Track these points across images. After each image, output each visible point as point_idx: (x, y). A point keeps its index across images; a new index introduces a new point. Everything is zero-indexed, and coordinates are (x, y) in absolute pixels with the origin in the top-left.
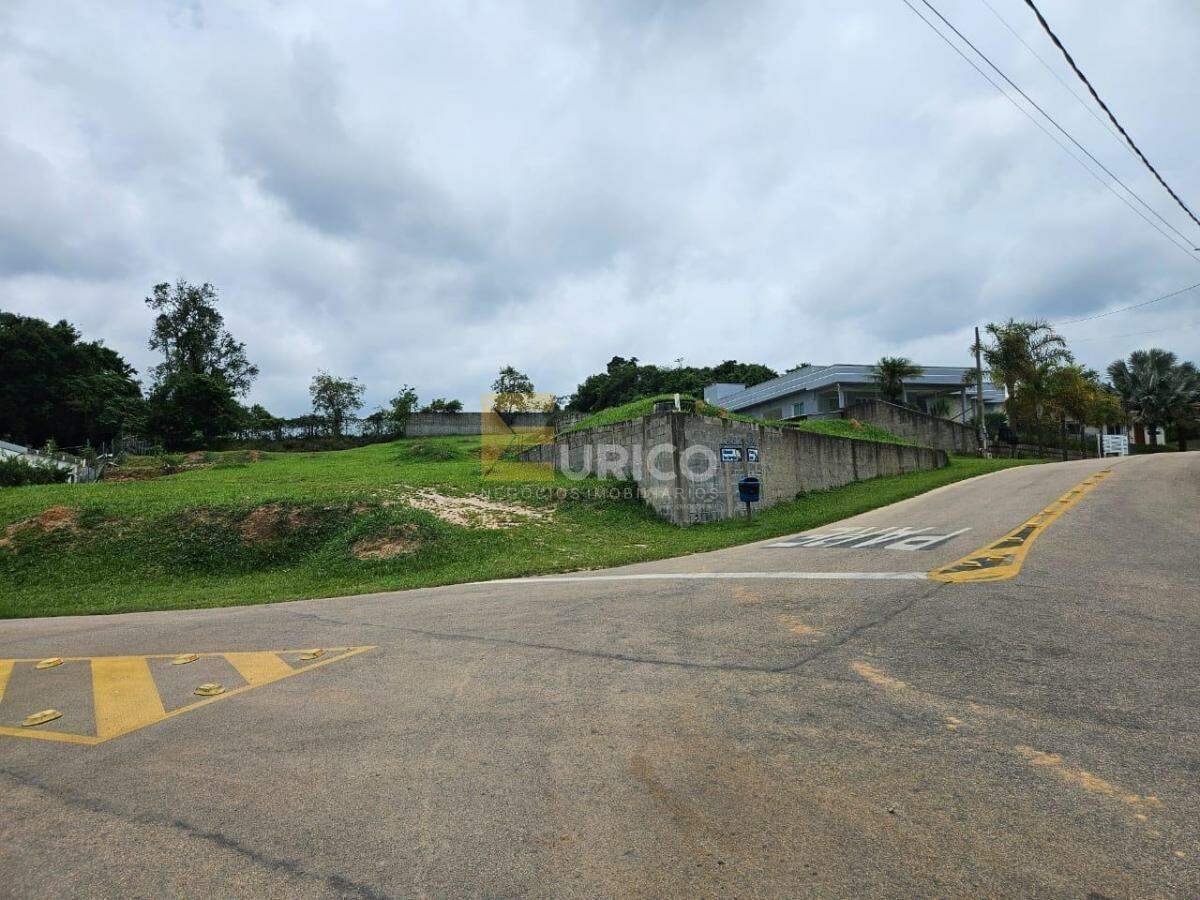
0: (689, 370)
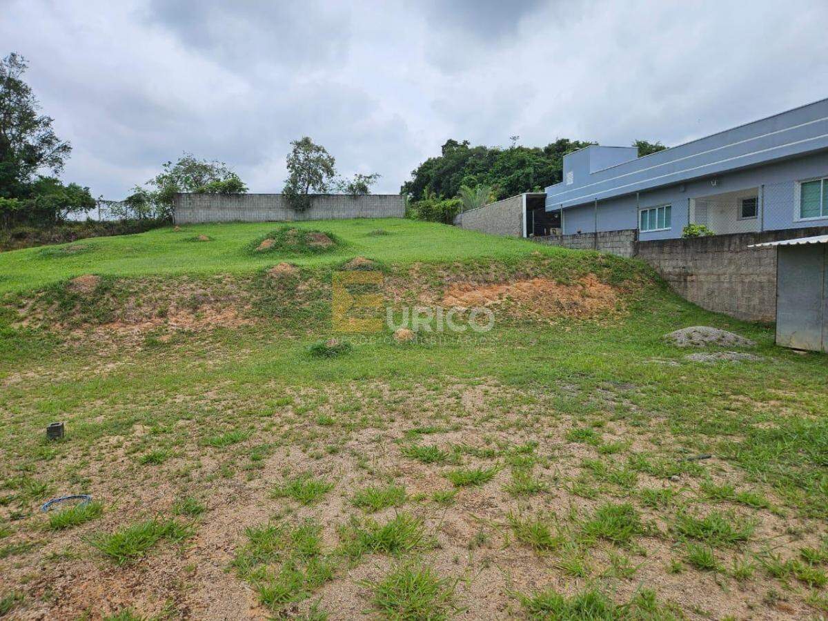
0: (521, 149)
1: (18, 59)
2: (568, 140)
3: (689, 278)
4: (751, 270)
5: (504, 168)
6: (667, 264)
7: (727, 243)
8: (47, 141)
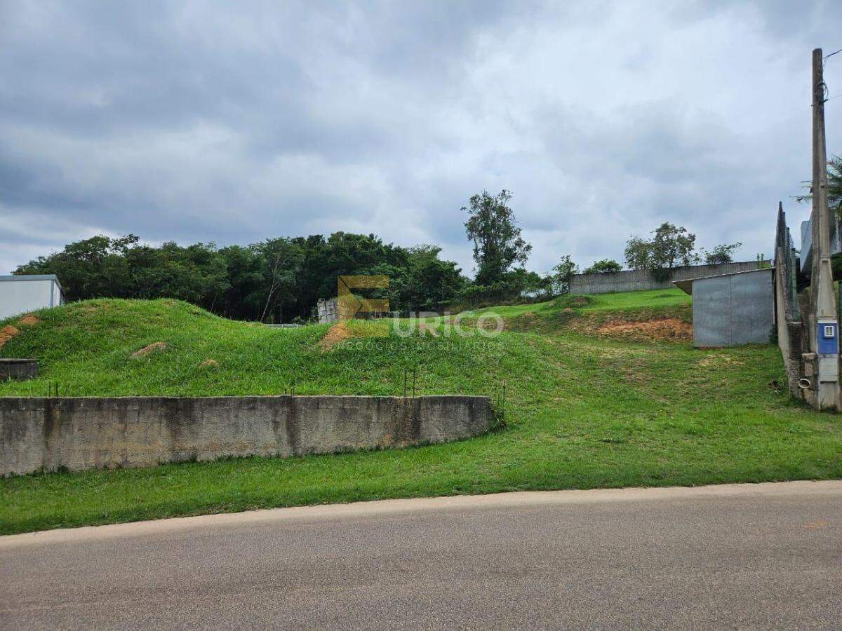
1: (507, 193)
8: (519, 244)
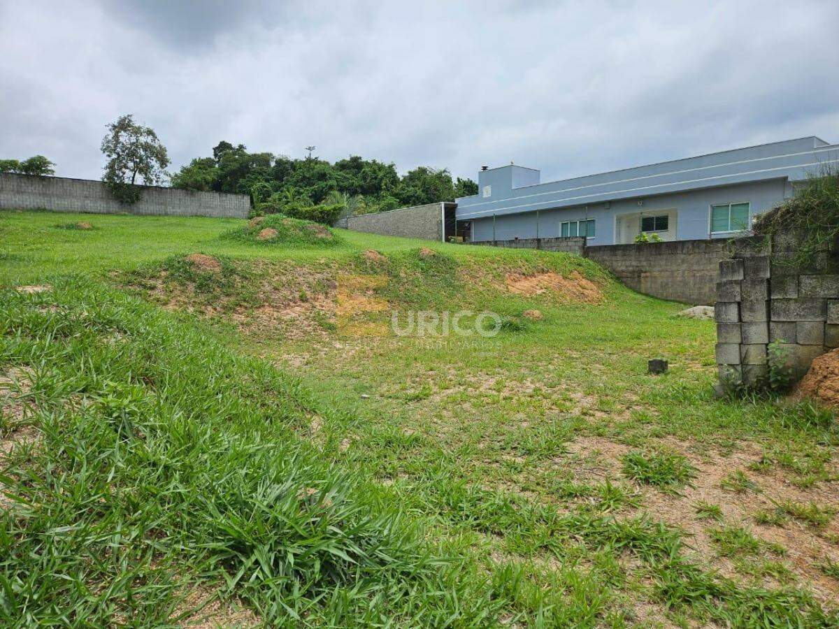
2: (360, 158)
3: (643, 275)
4: (702, 267)
5: (304, 177)
6: (619, 265)
7: (680, 248)
